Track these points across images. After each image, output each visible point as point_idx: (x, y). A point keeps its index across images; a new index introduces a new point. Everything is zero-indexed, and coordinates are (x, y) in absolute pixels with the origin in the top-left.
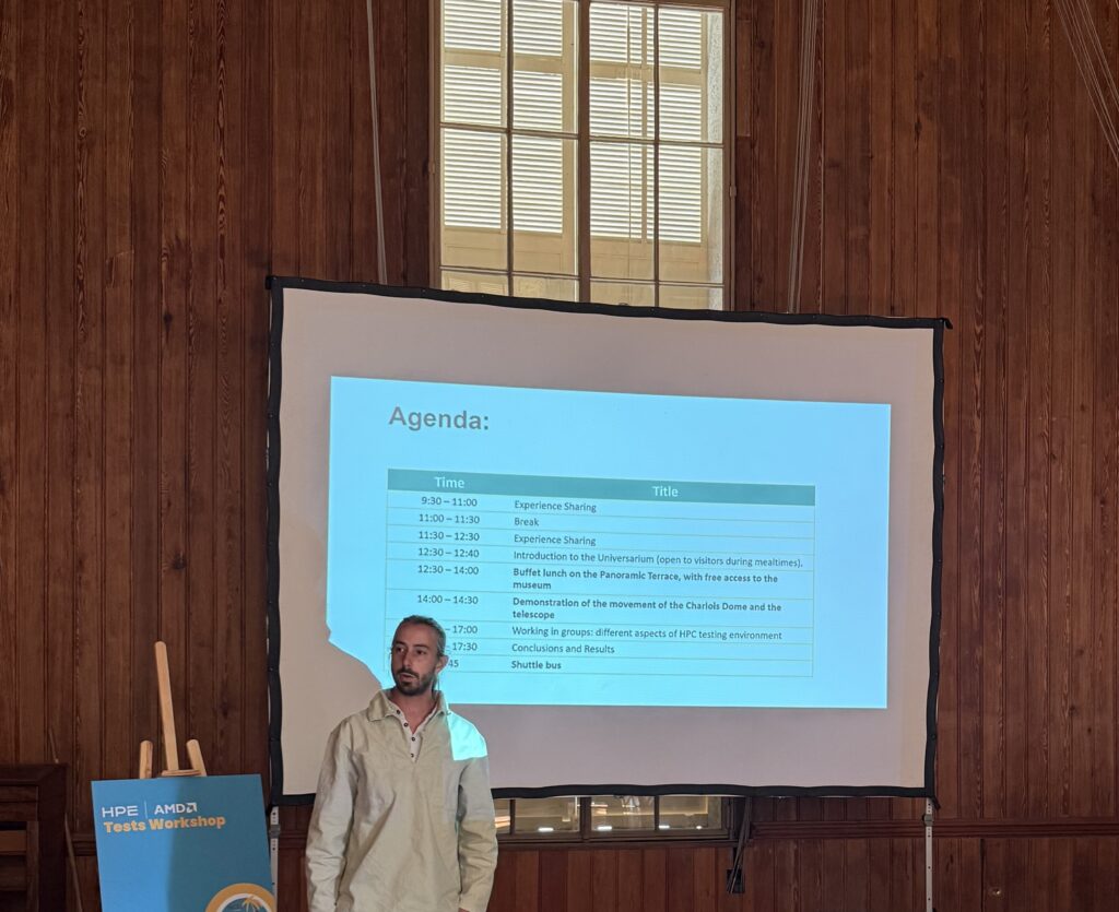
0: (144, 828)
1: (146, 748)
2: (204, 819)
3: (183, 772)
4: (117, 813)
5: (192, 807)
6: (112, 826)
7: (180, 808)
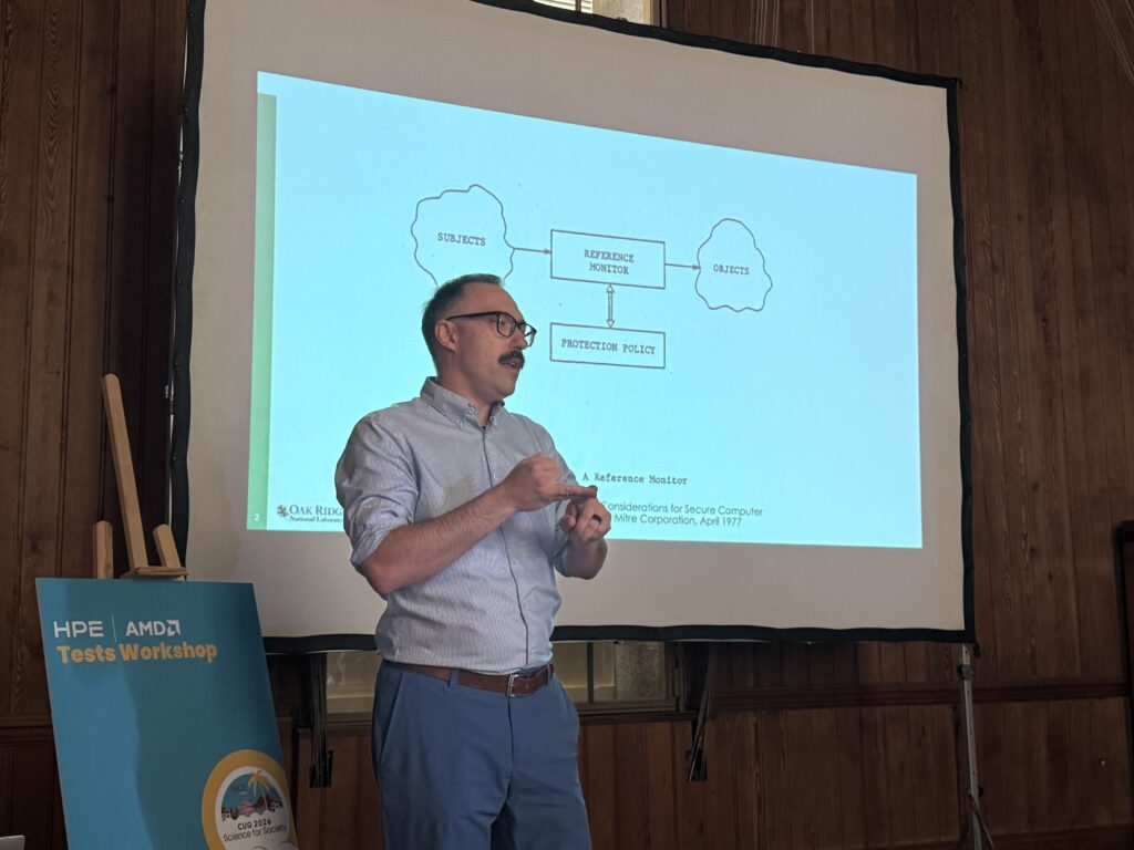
0: (113, 658)
1: (103, 530)
2: (191, 648)
3: (157, 570)
4: (75, 632)
5: (173, 628)
6: (69, 653)
7: (160, 629)
